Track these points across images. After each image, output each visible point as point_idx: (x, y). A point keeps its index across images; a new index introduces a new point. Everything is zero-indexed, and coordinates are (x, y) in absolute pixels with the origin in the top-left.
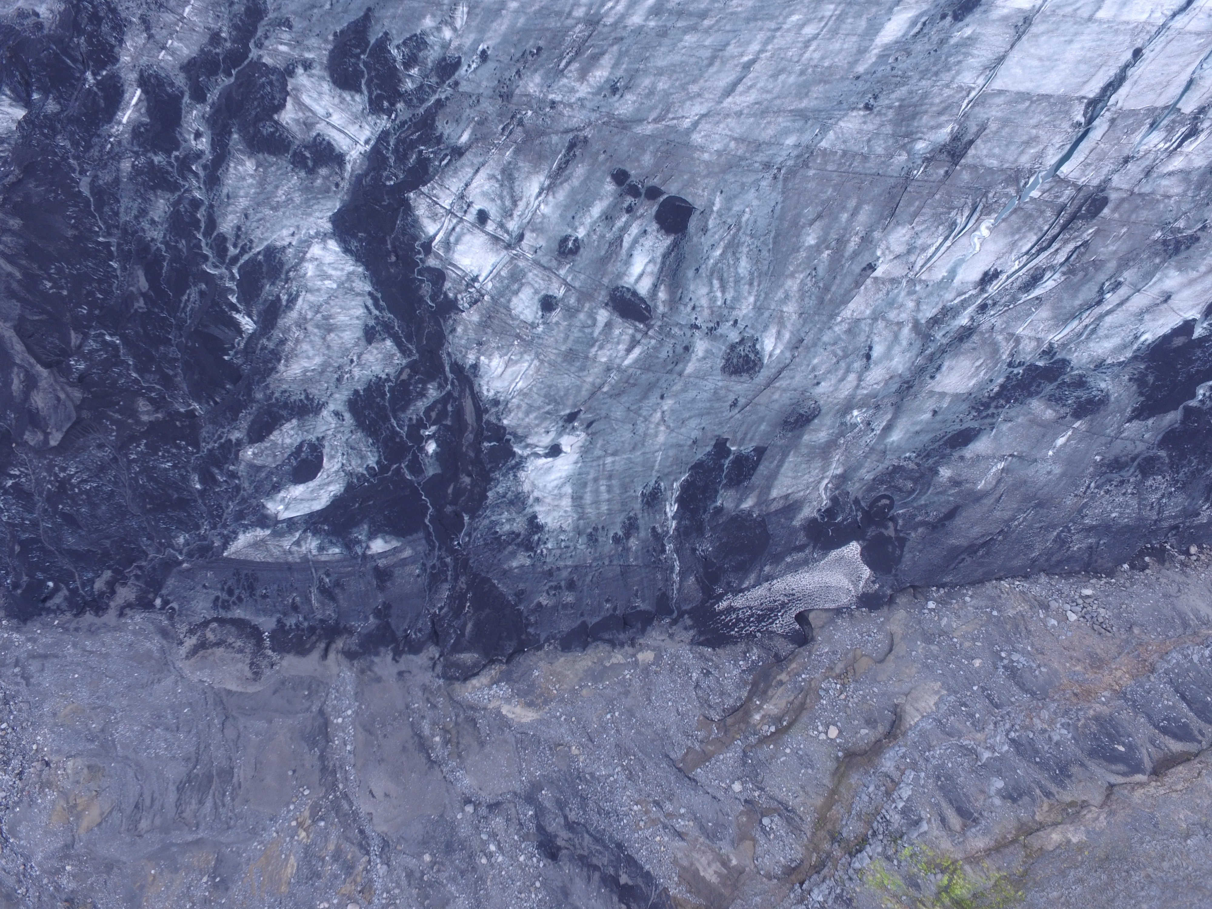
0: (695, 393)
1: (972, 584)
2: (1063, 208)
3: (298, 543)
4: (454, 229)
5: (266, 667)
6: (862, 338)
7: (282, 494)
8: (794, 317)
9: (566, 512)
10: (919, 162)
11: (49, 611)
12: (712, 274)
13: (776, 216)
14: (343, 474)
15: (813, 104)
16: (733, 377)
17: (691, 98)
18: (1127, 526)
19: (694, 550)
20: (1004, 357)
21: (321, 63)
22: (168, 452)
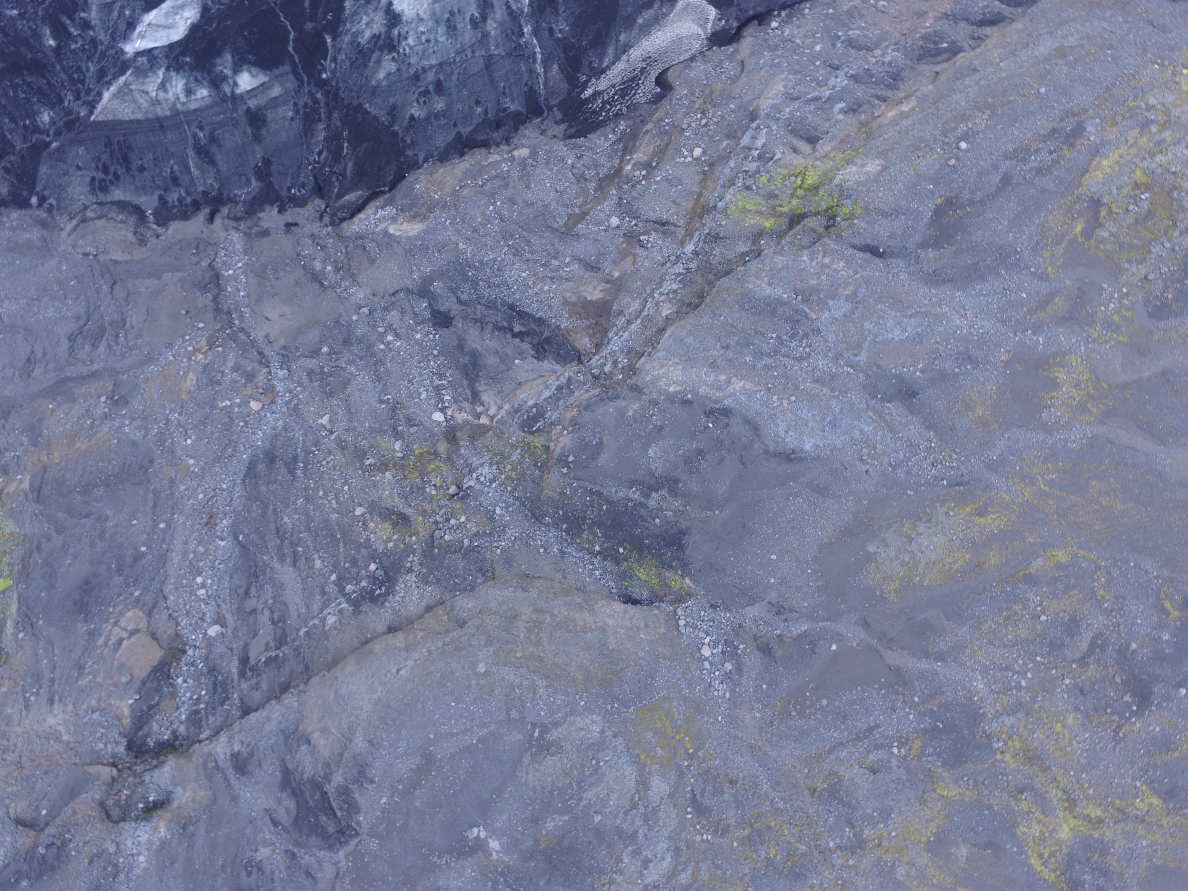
3: (163, 87)
7: (138, 28)
19: (551, 30)
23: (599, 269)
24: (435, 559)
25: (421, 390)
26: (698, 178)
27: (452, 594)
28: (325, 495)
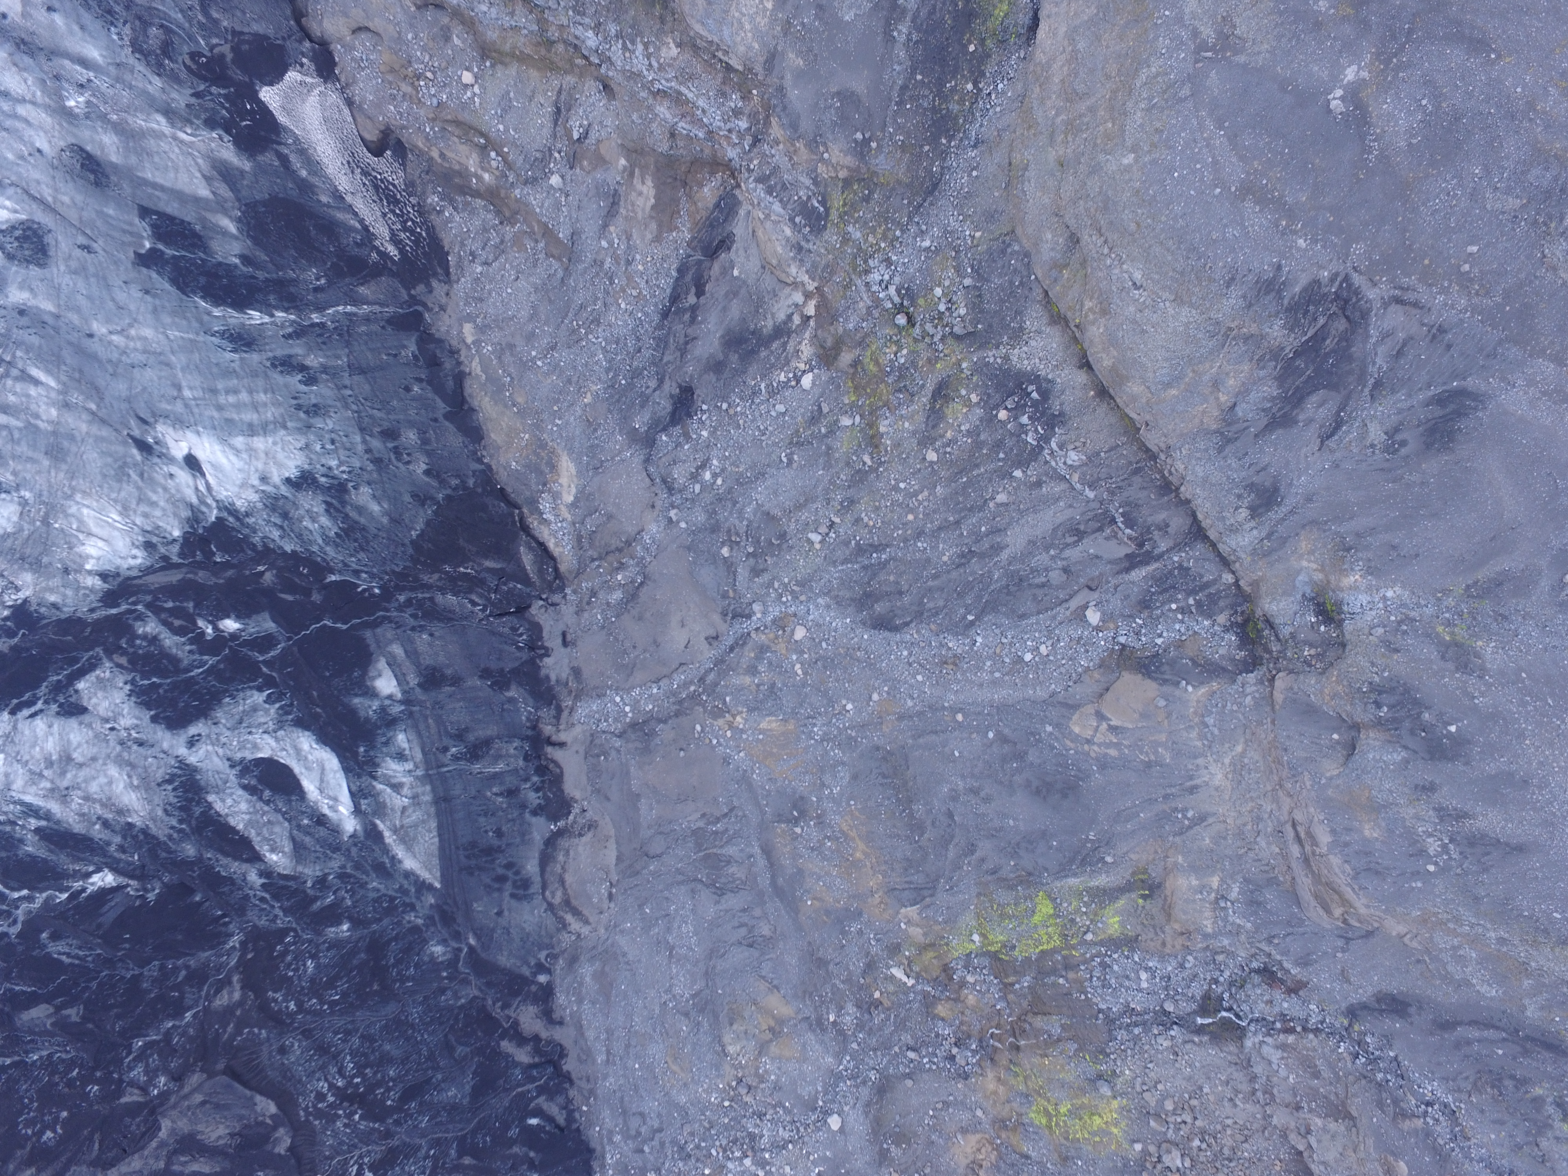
0: (79, 297)
3: (397, 787)
5: (584, 817)
7: (326, 811)
9: (275, 443)
11: (570, 1119)
14: (281, 733)
16: (51, 253)
19: (317, 290)
23: (616, 191)
24: (990, 326)
25: (773, 413)
26: (500, 71)
27: (1034, 286)
28: (911, 511)
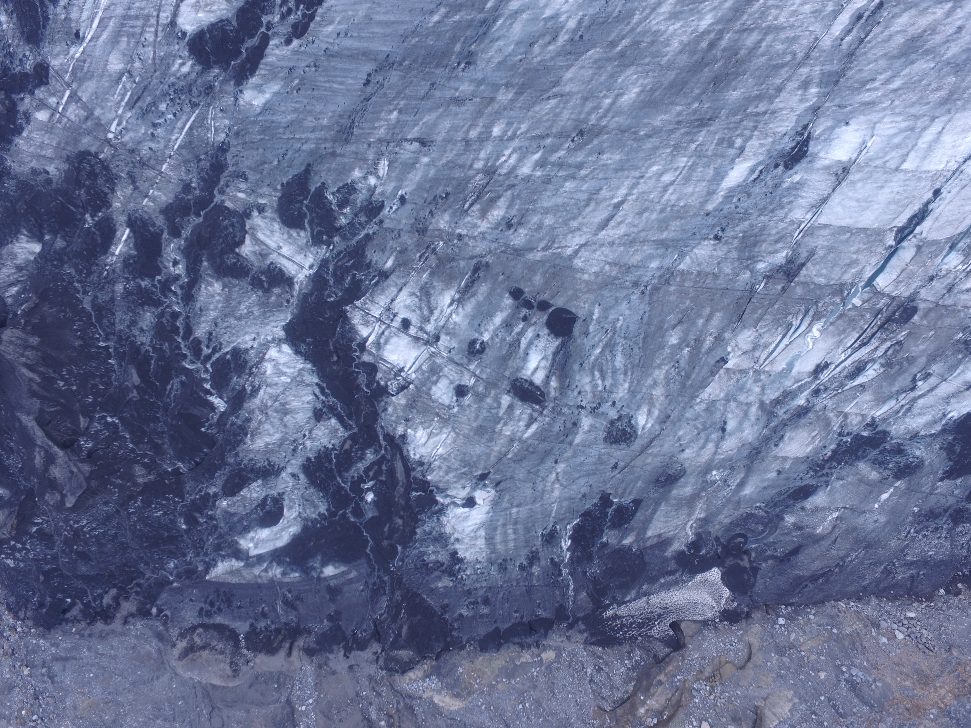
0: (583, 458)
1: (815, 604)
2: (880, 311)
3: (266, 570)
4: (383, 333)
5: (243, 664)
6: (718, 415)
7: (251, 534)
8: (662, 398)
9: (480, 548)
10: (760, 278)
11: (67, 621)
12: (593, 367)
13: (644, 322)
14: (300, 520)
15: (672, 235)
16: (613, 446)
17: (572, 232)
18: (942, 561)
19: (585, 573)
20: (835, 429)
21: (272, 207)
22: (159, 504)
